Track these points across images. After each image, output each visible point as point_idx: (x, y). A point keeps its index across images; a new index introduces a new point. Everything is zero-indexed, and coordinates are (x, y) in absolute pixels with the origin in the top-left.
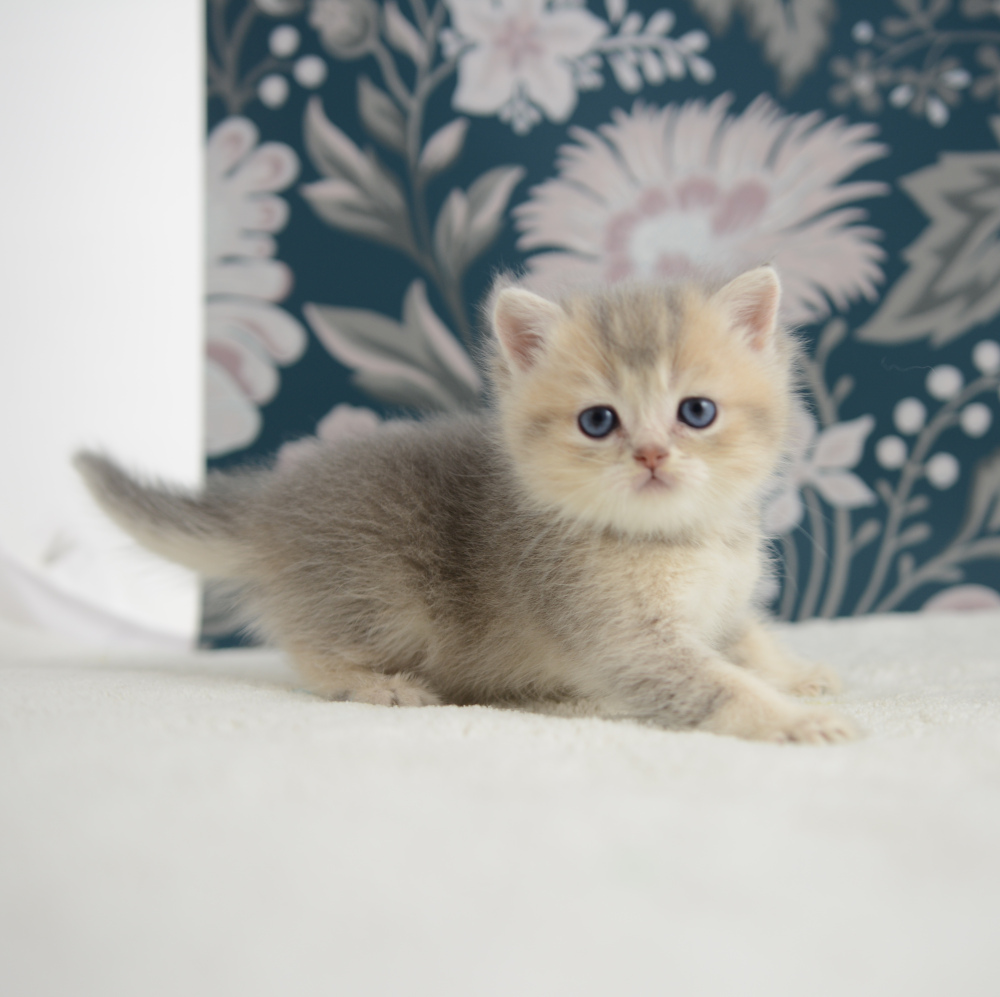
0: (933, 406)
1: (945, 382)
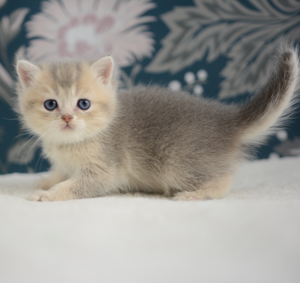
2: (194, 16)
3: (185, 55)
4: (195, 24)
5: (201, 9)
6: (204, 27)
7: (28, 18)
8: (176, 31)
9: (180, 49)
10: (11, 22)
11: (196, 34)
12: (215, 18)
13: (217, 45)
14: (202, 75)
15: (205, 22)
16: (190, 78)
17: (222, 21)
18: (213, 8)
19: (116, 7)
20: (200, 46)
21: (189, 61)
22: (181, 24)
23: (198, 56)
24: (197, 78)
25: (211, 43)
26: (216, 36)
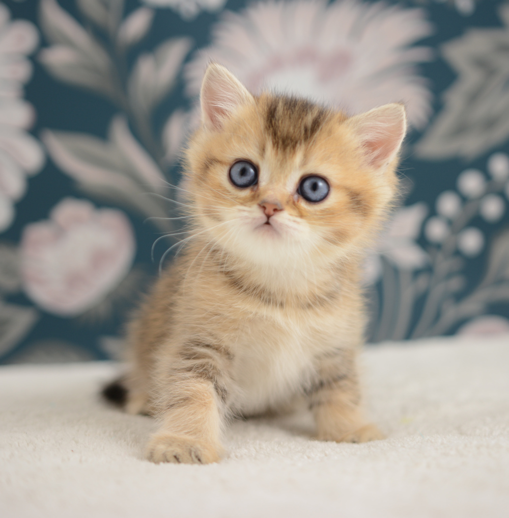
0: (464, 199)
1: (471, 183)
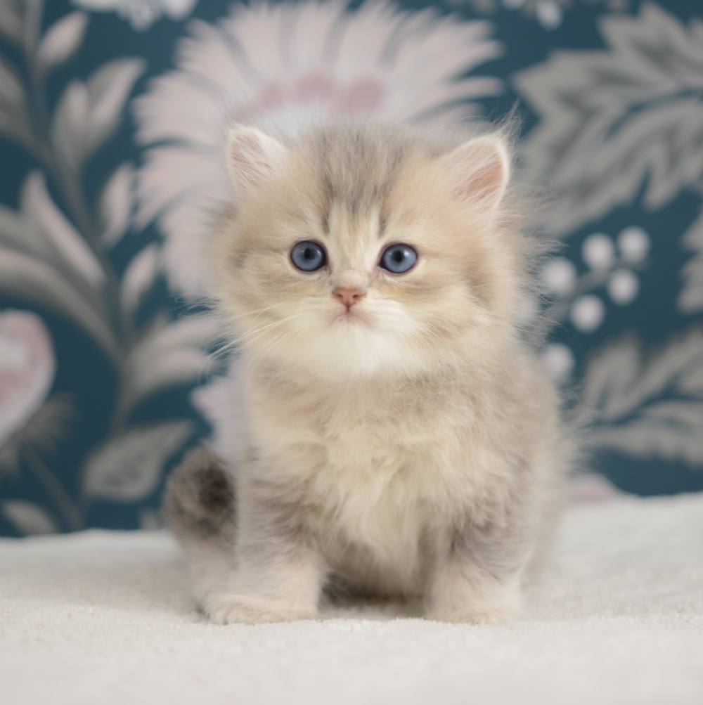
2: (609, 79)
3: (585, 188)
4: (610, 103)
5: (625, 60)
6: (636, 109)
7: (139, 88)
8: (557, 122)
9: (572, 170)
10: (93, 100)
11: (614, 129)
12: (664, 83)
13: (674, 159)
14: (634, 243)
15: (637, 95)
16: (598, 251)
17: (686, 94)
18: (659, 55)
19: (389, 54)
20: (625, 163)
21: (597, 205)
22: (571, 100)
23: (620, 190)
24: (617, 253)
25: (656, 155)
26: (669, 134)
